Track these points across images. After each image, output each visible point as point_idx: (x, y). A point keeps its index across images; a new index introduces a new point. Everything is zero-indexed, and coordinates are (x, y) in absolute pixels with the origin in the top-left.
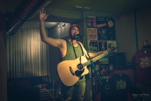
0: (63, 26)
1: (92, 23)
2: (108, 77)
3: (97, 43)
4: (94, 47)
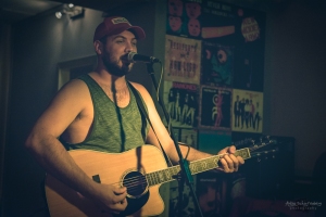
0: (74, 18)
1: (185, 19)
3: (195, 94)
4: (186, 107)
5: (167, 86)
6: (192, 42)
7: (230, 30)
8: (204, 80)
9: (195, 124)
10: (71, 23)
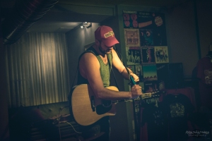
0: (88, 27)
1: (131, 21)
2: (158, 99)
3: (139, 51)
4: (136, 57)
5: (127, 49)
6: (135, 30)
7: (150, 23)
8: (142, 45)
9: (141, 62)
10: (87, 29)
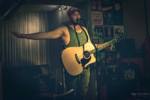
0: (64, 9)
1: (97, 6)
2: (115, 66)
3: (102, 28)
4: (100, 33)
5: (93, 27)
6: (100, 12)
7: (111, 8)
8: (104, 24)
9: (103, 37)
10: (64, 11)
